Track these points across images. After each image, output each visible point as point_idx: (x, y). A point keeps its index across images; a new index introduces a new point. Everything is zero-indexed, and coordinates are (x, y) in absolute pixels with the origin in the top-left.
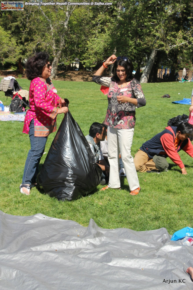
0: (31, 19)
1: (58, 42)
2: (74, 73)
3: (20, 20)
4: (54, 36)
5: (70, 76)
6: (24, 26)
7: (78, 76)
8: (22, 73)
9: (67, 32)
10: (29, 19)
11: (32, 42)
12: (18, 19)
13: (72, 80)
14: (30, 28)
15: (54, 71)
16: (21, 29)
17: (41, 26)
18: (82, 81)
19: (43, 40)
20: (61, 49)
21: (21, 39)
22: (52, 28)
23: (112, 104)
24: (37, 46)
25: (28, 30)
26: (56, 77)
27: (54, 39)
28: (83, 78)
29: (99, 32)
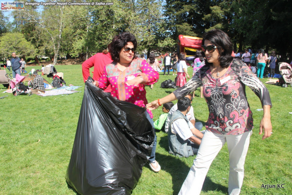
0: (41, 35)
1: (56, 45)
2: (66, 61)
3: (35, 36)
4: (54, 43)
5: (64, 62)
6: (38, 39)
7: (69, 62)
8: (38, 63)
9: (61, 40)
10: (40, 35)
11: (42, 47)
12: (34, 35)
13: (66, 64)
14: (41, 39)
15: (56, 60)
16: (36, 40)
17: (47, 38)
18: (71, 64)
19: (48, 45)
20: (59, 49)
21: (36, 45)
22: (53, 38)
23: (215, 104)
24: (45, 48)
25: (39, 40)
26: (57, 63)
27: (54, 44)
28: (72, 63)
29: (78, 39)
